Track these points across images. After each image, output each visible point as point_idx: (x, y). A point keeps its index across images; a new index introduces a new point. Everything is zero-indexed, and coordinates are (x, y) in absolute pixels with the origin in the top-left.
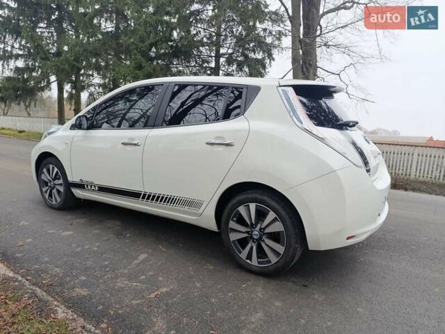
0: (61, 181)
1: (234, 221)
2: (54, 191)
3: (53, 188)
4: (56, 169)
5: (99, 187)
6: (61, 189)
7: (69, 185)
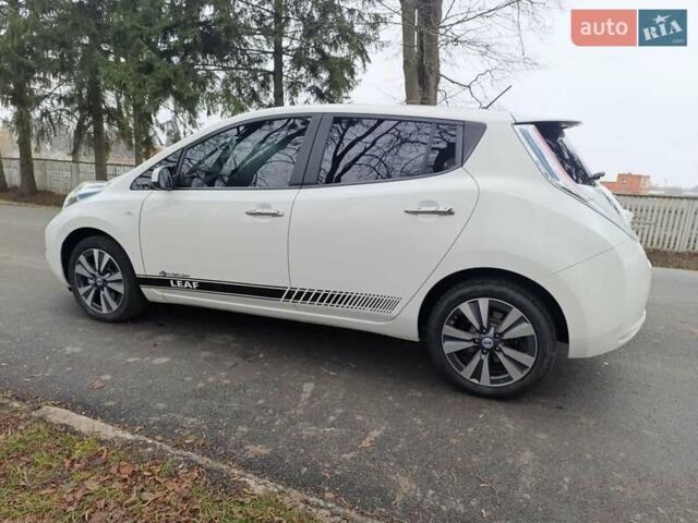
0: (119, 276)
1: (451, 325)
2: (104, 293)
3: (102, 288)
4: (107, 257)
5: (200, 283)
6: (120, 289)
7: (136, 282)
